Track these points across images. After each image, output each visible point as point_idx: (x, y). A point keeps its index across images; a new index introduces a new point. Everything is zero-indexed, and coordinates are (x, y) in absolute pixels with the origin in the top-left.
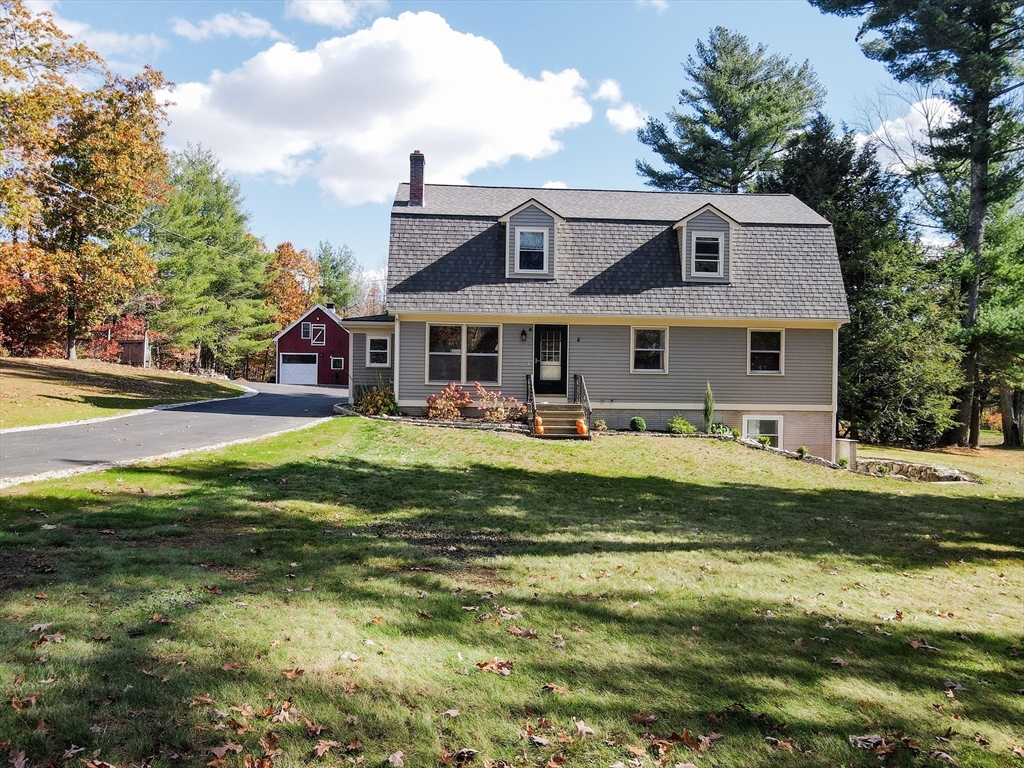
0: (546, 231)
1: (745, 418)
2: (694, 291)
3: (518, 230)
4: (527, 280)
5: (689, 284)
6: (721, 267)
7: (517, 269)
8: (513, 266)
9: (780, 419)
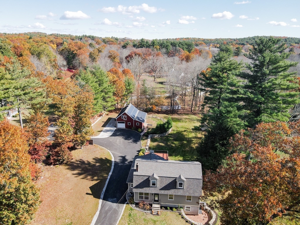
0: (156, 181)
1: (185, 207)
2: (178, 190)
3: (152, 181)
4: (153, 187)
5: (178, 189)
6: (183, 186)
7: (152, 185)
8: (151, 185)
9: (191, 207)
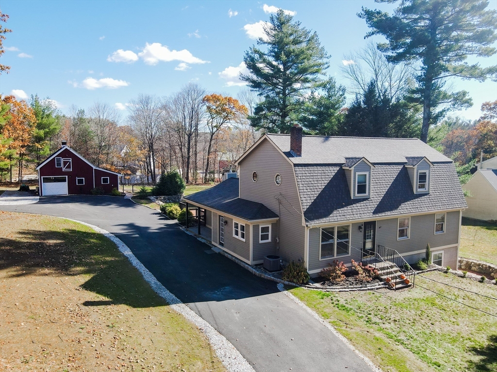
0: (367, 173)
1: (433, 254)
2: (419, 199)
3: (357, 173)
4: (360, 199)
5: (417, 195)
6: (427, 186)
7: (356, 194)
9: (443, 252)
